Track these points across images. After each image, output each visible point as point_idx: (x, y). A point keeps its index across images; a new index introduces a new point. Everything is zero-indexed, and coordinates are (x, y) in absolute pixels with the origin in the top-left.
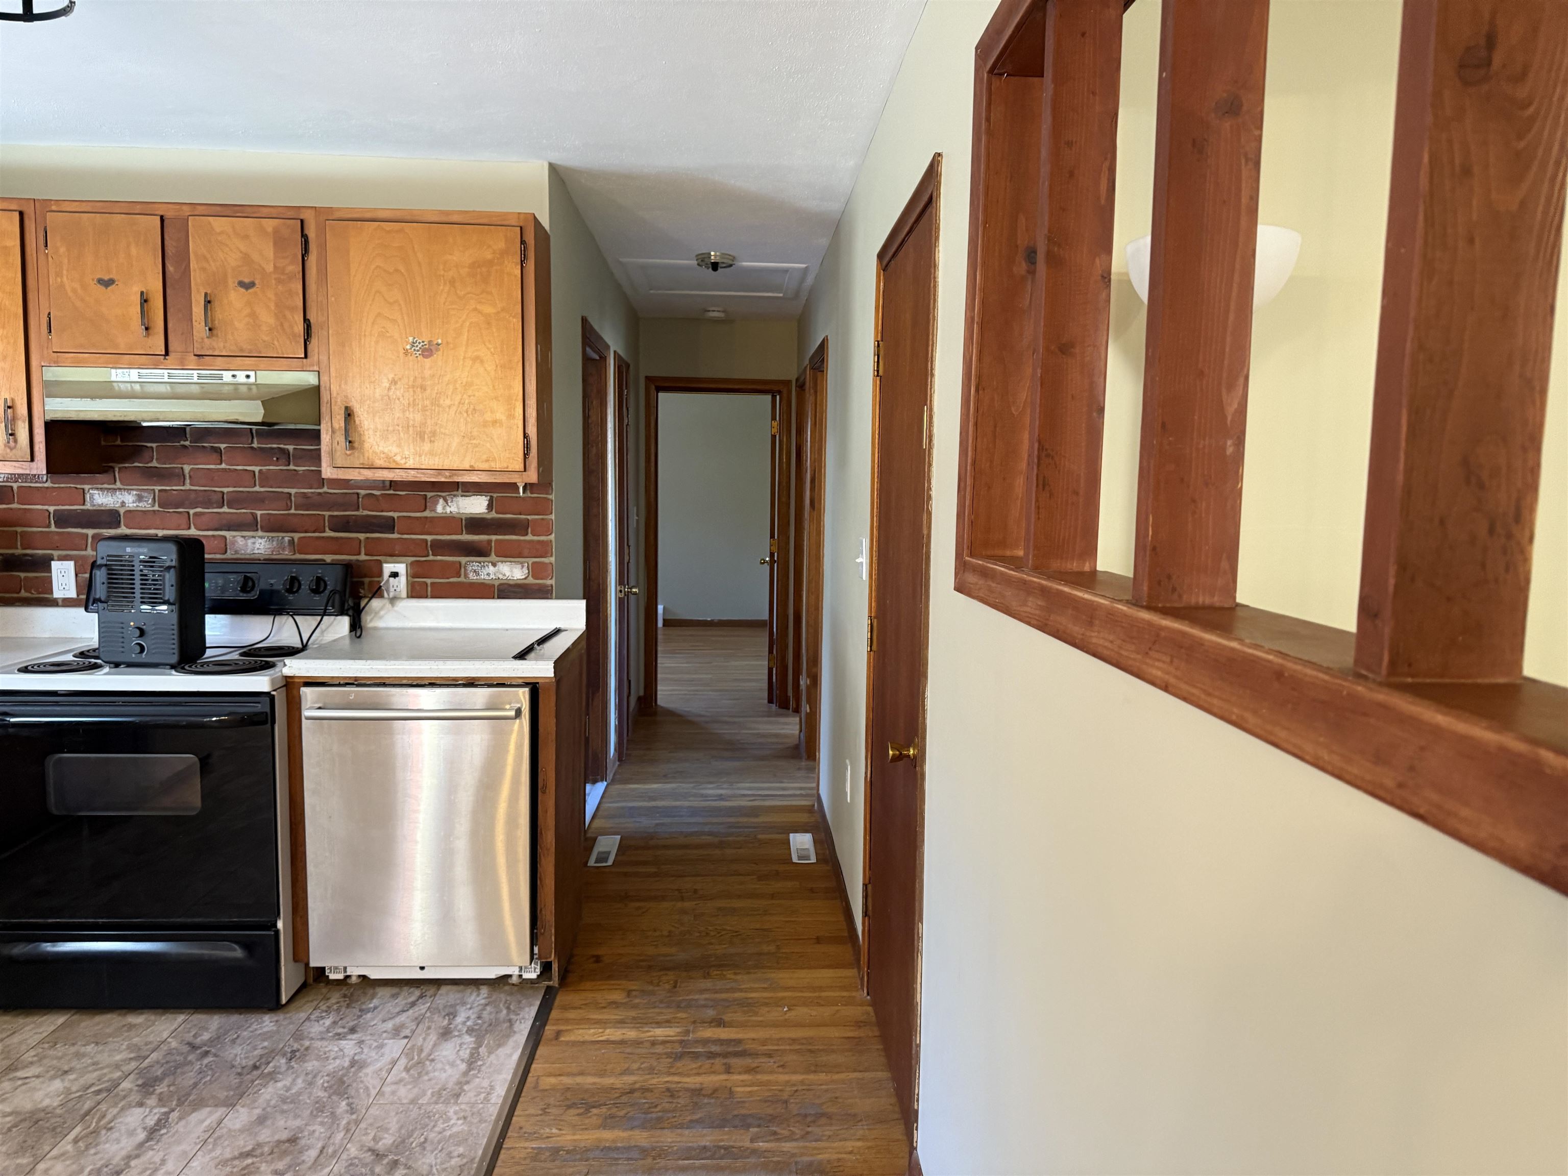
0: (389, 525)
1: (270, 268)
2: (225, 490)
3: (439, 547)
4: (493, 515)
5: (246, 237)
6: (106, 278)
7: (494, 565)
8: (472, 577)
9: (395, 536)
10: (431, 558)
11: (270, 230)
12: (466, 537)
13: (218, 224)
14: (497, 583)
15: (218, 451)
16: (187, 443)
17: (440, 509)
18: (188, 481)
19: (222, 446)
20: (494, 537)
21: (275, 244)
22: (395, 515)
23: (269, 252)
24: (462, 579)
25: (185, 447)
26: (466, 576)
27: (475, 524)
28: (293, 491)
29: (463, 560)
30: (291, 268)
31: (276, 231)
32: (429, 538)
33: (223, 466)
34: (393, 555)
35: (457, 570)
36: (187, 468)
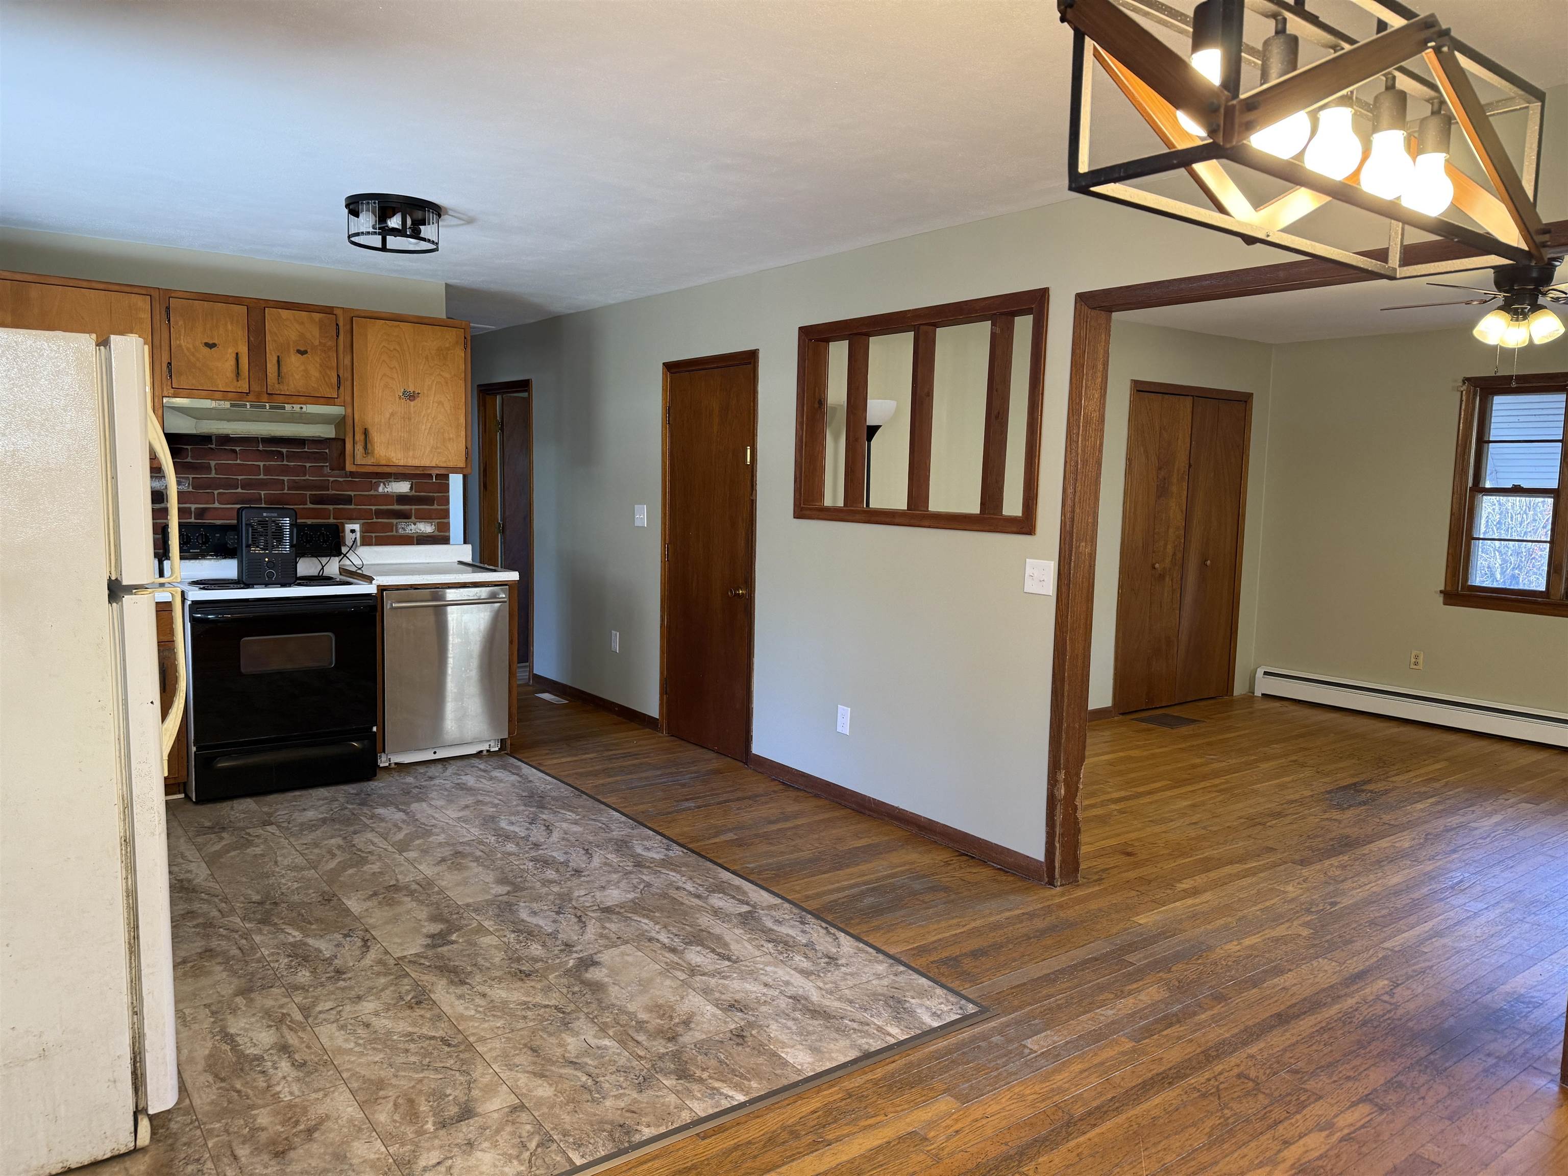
0: (348, 500)
1: (317, 343)
2: (240, 478)
3: (380, 514)
4: (413, 493)
5: (302, 323)
6: (211, 342)
7: (415, 524)
8: (401, 531)
9: (352, 507)
10: (375, 520)
11: (317, 320)
12: (396, 507)
13: (285, 313)
14: (415, 535)
15: (234, 451)
16: (213, 446)
17: (381, 489)
18: (214, 471)
19: (238, 449)
20: (414, 507)
21: (320, 329)
22: (352, 493)
23: (316, 332)
24: (394, 533)
25: (212, 449)
26: (397, 531)
27: (402, 499)
28: (286, 478)
29: (395, 521)
30: (330, 343)
31: (321, 321)
32: (373, 508)
33: (238, 462)
34: (352, 519)
35: (390, 527)
36: (213, 463)
